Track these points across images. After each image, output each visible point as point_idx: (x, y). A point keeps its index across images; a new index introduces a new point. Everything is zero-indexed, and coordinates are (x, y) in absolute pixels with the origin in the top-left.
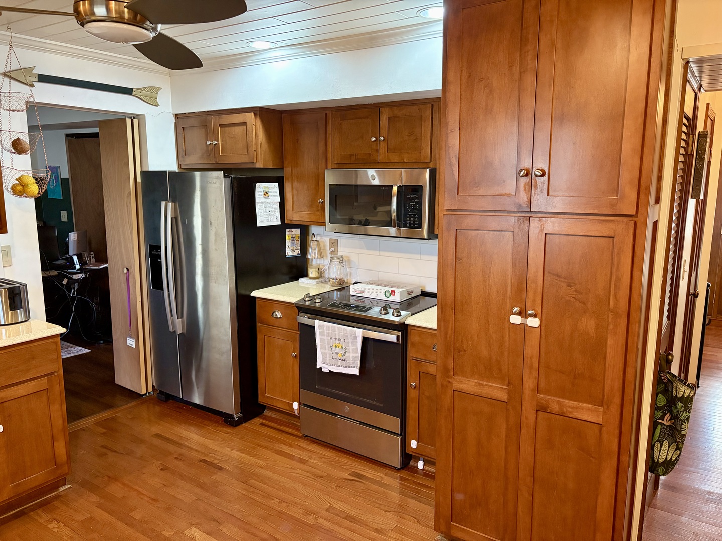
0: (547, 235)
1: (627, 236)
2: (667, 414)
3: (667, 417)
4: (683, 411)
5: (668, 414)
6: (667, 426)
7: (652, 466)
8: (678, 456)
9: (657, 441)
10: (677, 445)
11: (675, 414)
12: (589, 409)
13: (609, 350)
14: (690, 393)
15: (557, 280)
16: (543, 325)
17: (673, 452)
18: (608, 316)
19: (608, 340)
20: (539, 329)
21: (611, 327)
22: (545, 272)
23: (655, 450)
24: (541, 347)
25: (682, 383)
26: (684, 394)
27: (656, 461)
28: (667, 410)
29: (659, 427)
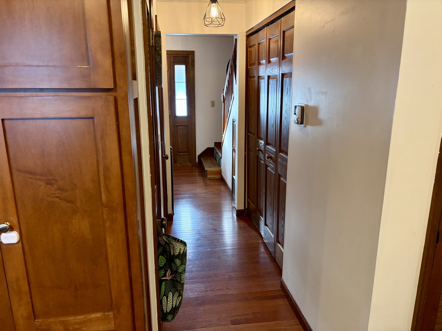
0: (6, 122)
1: (109, 114)
2: (167, 271)
3: (168, 273)
4: (181, 265)
5: (169, 270)
6: (169, 280)
7: (163, 317)
8: (181, 301)
9: (164, 296)
10: (179, 293)
11: (174, 269)
12: (97, 319)
13: (109, 250)
14: (184, 250)
15: (32, 179)
16: (24, 238)
17: (176, 299)
18: (103, 213)
19: (108, 239)
20: (20, 244)
21: (108, 224)
22: (14, 171)
23: (163, 303)
24: (28, 264)
25: (176, 240)
26: (180, 252)
27: (165, 312)
28: (167, 267)
29: (164, 283)
